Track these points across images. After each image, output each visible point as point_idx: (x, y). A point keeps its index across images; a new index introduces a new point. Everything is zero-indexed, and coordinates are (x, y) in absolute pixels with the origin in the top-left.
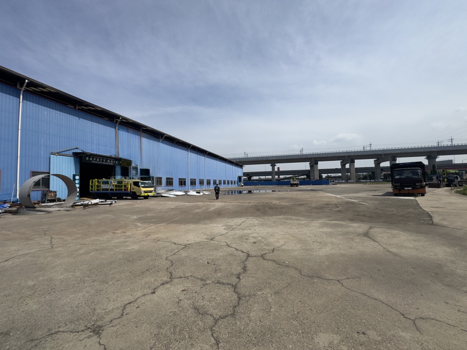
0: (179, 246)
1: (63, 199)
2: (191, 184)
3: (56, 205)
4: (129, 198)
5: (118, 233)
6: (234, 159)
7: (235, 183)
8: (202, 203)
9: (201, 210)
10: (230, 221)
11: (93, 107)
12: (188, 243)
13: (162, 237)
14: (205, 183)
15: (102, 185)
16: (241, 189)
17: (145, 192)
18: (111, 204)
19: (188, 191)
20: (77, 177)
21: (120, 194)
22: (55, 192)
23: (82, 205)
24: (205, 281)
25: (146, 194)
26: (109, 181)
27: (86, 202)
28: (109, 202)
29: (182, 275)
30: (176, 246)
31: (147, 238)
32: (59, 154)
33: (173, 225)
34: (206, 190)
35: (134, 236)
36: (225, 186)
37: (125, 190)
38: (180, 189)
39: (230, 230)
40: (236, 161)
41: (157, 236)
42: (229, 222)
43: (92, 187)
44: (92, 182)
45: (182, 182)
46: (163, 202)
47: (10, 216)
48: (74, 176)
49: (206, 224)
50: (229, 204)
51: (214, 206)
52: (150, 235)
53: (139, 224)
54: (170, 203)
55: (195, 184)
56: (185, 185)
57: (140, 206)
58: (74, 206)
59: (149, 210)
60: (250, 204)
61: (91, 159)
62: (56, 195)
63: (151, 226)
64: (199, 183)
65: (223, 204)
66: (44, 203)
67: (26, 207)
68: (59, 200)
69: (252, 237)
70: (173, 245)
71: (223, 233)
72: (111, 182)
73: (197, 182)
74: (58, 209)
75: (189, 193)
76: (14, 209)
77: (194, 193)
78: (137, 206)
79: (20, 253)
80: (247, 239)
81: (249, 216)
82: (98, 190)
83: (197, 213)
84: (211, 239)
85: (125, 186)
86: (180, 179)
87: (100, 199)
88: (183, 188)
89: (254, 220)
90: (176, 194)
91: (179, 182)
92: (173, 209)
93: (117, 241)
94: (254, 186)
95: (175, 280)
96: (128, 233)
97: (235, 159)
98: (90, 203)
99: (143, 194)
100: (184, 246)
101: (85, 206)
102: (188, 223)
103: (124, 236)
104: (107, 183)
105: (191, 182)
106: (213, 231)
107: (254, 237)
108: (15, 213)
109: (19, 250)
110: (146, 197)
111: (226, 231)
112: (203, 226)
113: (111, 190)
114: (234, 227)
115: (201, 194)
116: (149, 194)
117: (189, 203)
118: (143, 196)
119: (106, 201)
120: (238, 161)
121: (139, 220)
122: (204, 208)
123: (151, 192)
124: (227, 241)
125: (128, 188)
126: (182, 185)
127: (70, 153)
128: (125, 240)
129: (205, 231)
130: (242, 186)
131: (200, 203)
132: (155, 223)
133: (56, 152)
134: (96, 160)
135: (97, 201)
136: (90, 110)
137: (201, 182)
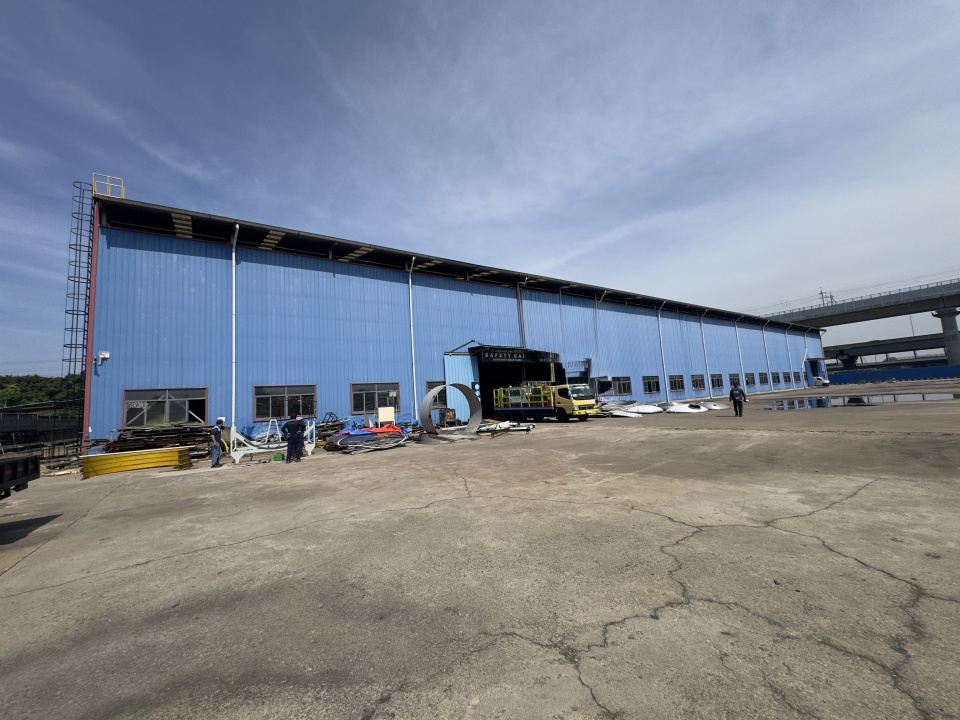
0: (683, 526)
1: (463, 420)
2: (672, 388)
3: (457, 430)
4: (554, 419)
5: (553, 484)
6: (785, 316)
7: (797, 378)
8: (711, 431)
9: (714, 449)
10: (813, 481)
11: (487, 271)
12: (702, 522)
13: (639, 501)
14: (708, 382)
15: (510, 398)
16: (822, 393)
17: (581, 408)
18: (528, 430)
19: (667, 404)
20: (477, 387)
21: (537, 413)
22: (454, 410)
23: (488, 431)
24: (782, 628)
25: (583, 412)
26: (520, 389)
27: (493, 426)
28: (524, 426)
29: (710, 595)
30: (676, 526)
31: (608, 500)
32: (453, 353)
33: (655, 478)
34: (711, 400)
35: (582, 492)
36: (766, 387)
37: (546, 404)
38: (649, 400)
39: (822, 506)
40: (795, 318)
41: (626, 497)
42: (810, 484)
43: (497, 400)
44: (496, 392)
45: (651, 385)
46: (618, 428)
47: (413, 444)
48: (473, 384)
49: (737, 482)
50: (794, 435)
51: (748, 438)
52: (612, 494)
53: (585, 471)
54: (634, 430)
55: (683, 387)
56: (658, 389)
57: (575, 434)
58: (479, 432)
59: (595, 444)
60: (873, 437)
61: (492, 355)
62: (454, 415)
63: (609, 476)
64: (691, 385)
65: (775, 434)
66: (443, 426)
67: (429, 433)
68: (459, 423)
69: (915, 536)
70: (668, 522)
71: (800, 512)
72: (523, 392)
73: (688, 383)
74: (462, 436)
75: (671, 409)
76: (417, 435)
77: (685, 408)
78: (570, 434)
79: (438, 498)
80: (894, 540)
81: (881, 472)
82: (505, 405)
83: (704, 454)
84: (768, 524)
85: (545, 398)
86: (644, 378)
87: (511, 420)
88: (655, 396)
89: (909, 485)
90: (641, 411)
91: (645, 384)
92: (642, 442)
93: (556, 498)
94: (869, 384)
95: (696, 602)
96: (570, 486)
97: (791, 314)
98: (498, 428)
99: (577, 412)
100: (695, 530)
101: (494, 432)
102: (689, 476)
103: (565, 490)
104: (517, 393)
105: (671, 383)
106: (766, 503)
107: (925, 539)
108: (418, 440)
109: (435, 494)
110: (583, 418)
111: (808, 508)
112: (732, 487)
113: (525, 405)
114: (834, 498)
115: (703, 409)
116: (588, 411)
117: (677, 431)
118: (577, 416)
119: (519, 425)
120: (802, 318)
121: (582, 461)
122: (720, 444)
123: (591, 407)
124: (822, 536)
125: (550, 401)
126: (650, 391)
127: (465, 349)
128: (568, 498)
129: (741, 500)
130: (825, 385)
131: (705, 431)
132: (615, 470)
133: (450, 350)
134: (498, 357)
135: (506, 424)
136: (483, 277)
137: (698, 383)
